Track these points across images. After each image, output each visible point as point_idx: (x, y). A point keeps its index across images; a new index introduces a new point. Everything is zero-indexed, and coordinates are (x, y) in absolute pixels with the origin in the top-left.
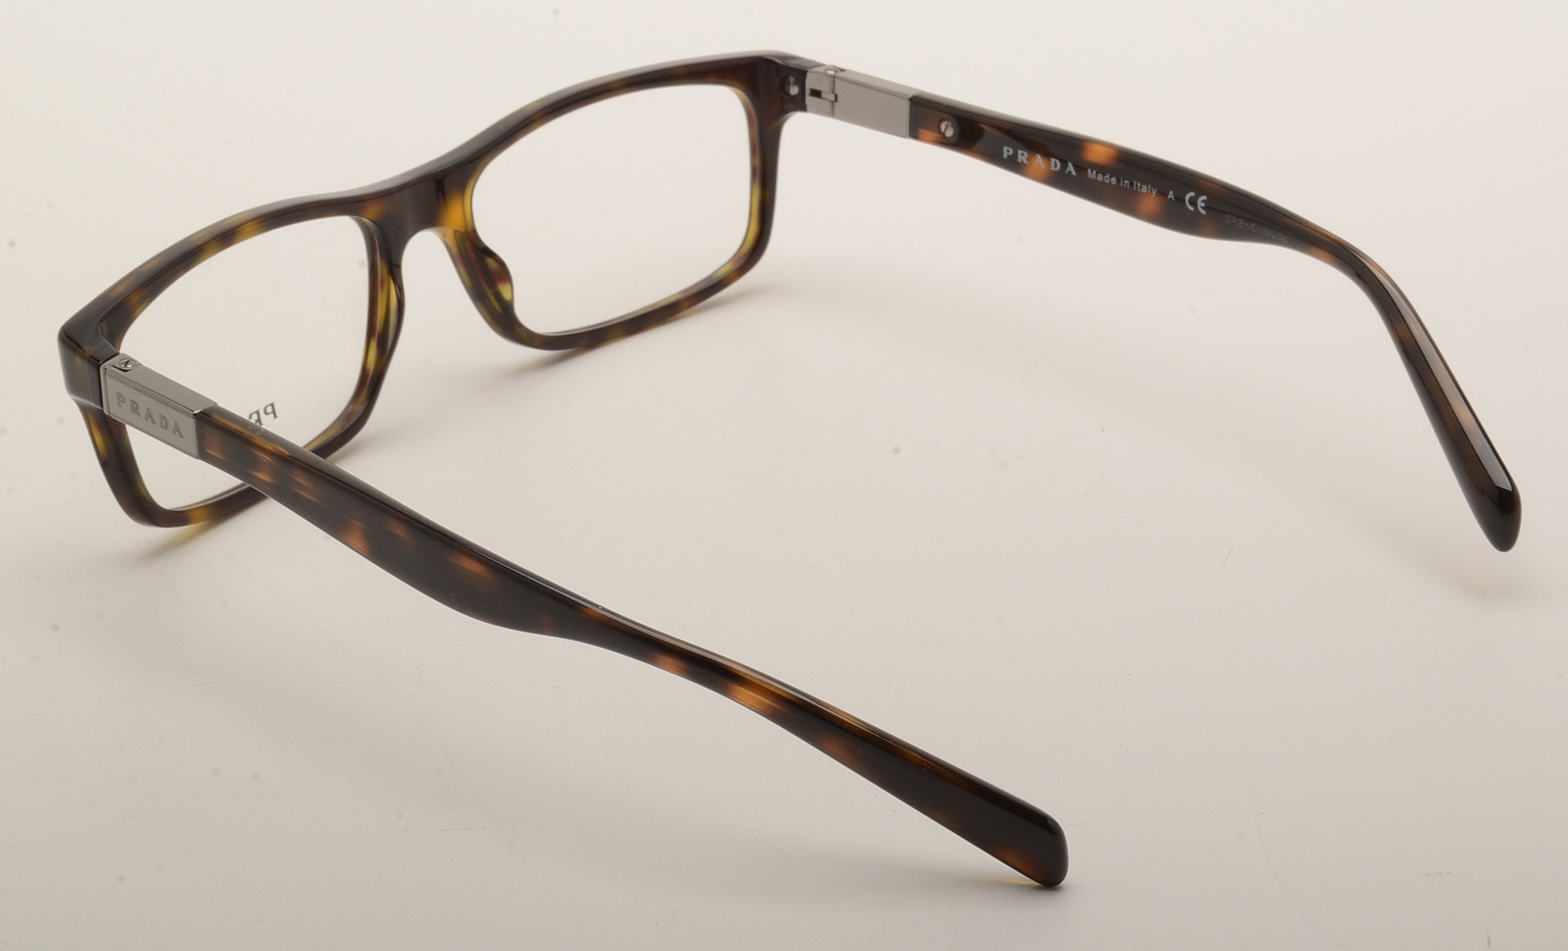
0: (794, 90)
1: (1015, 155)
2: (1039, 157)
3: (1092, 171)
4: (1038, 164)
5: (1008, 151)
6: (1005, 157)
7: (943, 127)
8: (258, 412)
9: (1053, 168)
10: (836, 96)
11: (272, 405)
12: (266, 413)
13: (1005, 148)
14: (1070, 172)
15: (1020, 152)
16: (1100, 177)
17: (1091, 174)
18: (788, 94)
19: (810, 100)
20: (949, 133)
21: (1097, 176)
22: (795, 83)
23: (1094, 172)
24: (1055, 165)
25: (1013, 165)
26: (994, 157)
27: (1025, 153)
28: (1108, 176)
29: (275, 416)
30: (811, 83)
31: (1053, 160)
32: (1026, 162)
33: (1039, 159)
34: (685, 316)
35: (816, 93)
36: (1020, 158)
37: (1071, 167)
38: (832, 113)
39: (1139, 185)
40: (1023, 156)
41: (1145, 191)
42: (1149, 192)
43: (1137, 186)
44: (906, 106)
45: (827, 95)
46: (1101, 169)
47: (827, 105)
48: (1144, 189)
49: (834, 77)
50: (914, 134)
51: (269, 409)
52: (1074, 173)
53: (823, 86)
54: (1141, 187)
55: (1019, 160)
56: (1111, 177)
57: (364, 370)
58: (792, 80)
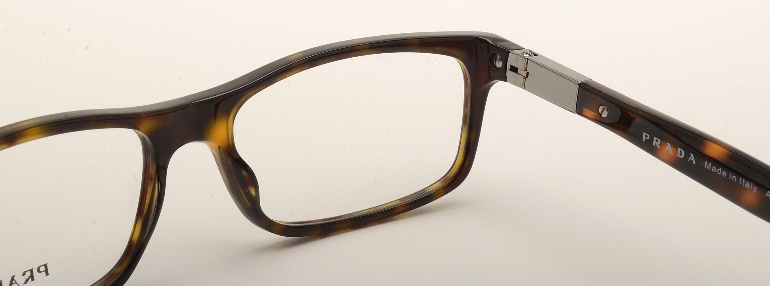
0: (499, 64)
1: (651, 140)
2: (669, 144)
3: (708, 164)
4: (668, 150)
5: (646, 136)
6: (644, 140)
7: (601, 109)
8: (31, 271)
9: (678, 155)
10: (528, 73)
11: (46, 266)
12: (39, 271)
13: (644, 134)
14: (691, 161)
15: (655, 139)
16: (714, 169)
17: (708, 165)
18: (495, 67)
19: (509, 73)
20: (605, 115)
21: (711, 168)
22: (500, 60)
23: (710, 164)
24: (681, 153)
25: (648, 147)
26: (635, 139)
27: (659, 140)
28: (720, 170)
29: (47, 274)
30: (512, 61)
31: (679, 149)
32: (658, 147)
33: (669, 147)
34: (401, 218)
35: (514, 69)
36: (655, 143)
37: (692, 157)
38: (523, 86)
39: (744, 181)
40: (657, 142)
41: (748, 187)
42: (751, 188)
43: (742, 182)
44: (575, 89)
45: (521, 71)
46: (715, 162)
47: (521, 79)
48: (748, 185)
49: (528, 59)
50: (579, 111)
51: (42, 269)
52: (694, 162)
53: (520, 65)
54: (745, 184)
55: (654, 145)
56: (722, 171)
57: (131, 242)
58: (498, 56)
